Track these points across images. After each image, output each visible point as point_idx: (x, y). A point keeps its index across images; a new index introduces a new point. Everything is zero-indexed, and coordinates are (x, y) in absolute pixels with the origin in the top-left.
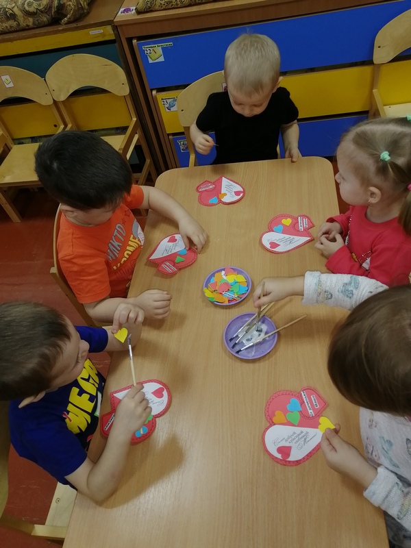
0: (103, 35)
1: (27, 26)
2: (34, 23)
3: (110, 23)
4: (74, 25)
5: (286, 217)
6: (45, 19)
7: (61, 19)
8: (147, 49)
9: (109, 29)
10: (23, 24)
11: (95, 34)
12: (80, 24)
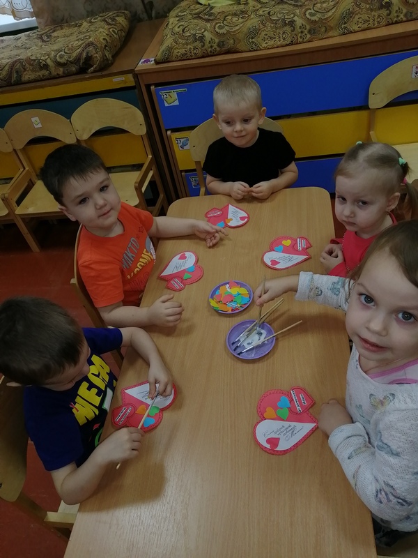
0: (125, 82)
1: (58, 74)
2: (64, 72)
3: (131, 71)
4: (99, 74)
5: (286, 238)
6: (74, 69)
7: (88, 69)
8: (164, 94)
9: (130, 77)
10: (54, 73)
11: (117, 81)
12: (104, 73)
